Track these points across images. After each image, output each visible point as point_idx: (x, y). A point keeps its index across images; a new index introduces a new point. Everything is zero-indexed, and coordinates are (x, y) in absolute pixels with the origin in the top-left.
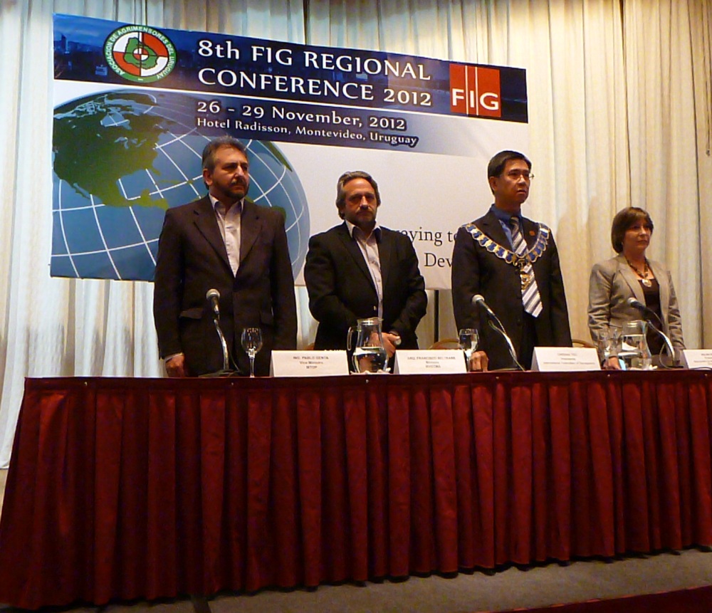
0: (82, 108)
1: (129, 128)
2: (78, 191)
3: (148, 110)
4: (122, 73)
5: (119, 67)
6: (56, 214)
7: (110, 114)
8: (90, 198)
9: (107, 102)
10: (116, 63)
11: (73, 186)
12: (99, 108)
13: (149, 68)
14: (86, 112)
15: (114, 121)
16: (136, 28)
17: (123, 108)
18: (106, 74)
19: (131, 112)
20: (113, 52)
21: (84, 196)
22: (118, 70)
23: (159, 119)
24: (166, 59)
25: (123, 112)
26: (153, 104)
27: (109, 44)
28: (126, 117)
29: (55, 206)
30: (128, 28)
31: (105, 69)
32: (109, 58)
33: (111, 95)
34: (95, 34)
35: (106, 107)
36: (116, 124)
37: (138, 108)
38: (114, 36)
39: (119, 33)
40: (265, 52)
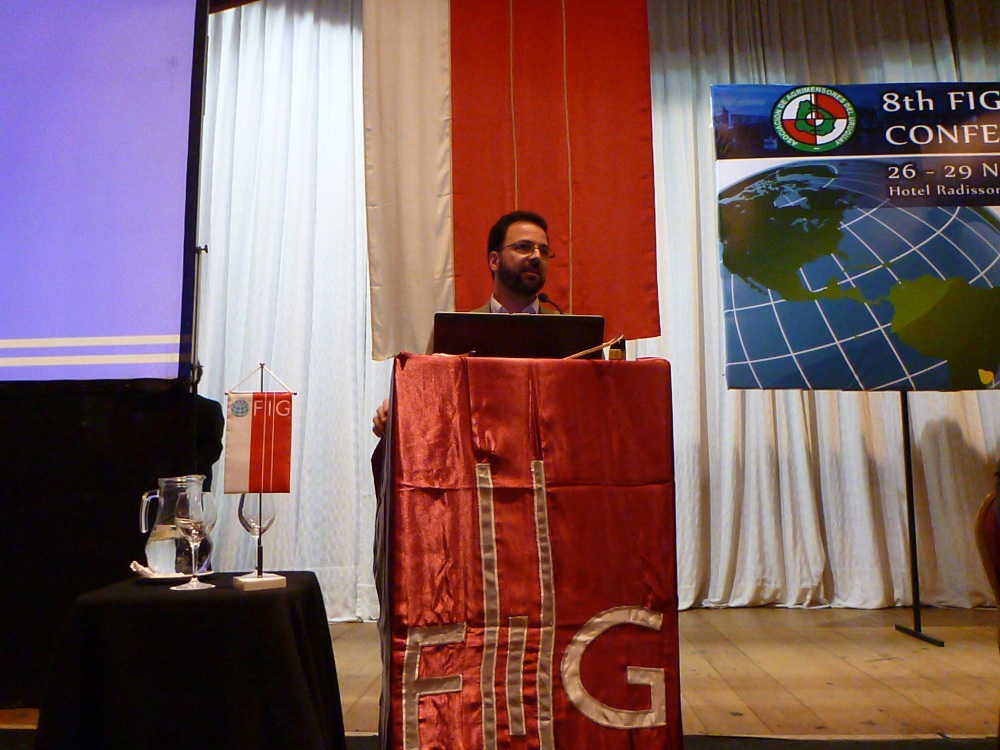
0: (751, 189)
1: (808, 207)
2: (753, 286)
3: (829, 183)
4: (794, 143)
5: (791, 137)
6: (729, 315)
7: (784, 193)
8: (767, 294)
9: (780, 179)
10: (787, 133)
11: (747, 282)
12: (770, 188)
13: (826, 133)
14: (756, 193)
15: (790, 200)
16: (807, 90)
17: (799, 184)
18: (775, 146)
19: (807, 188)
20: (782, 120)
21: (760, 291)
22: (789, 141)
23: (842, 193)
24: (845, 121)
25: (800, 189)
26: (834, 175)
27: (778, 112)
28: (802, 194)
29: (728, 305)
30: (798, 91)
31: (775, 141)
32: (779, 128)
33: (784, 170)
34: (761, 102)
35: (779, 184)
36: (792, 204)
37: (816, 183)
38: (783, 102)
39: (789, 97)
40: (966, 98)
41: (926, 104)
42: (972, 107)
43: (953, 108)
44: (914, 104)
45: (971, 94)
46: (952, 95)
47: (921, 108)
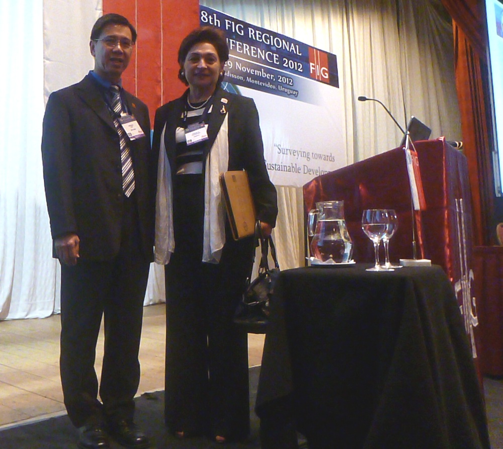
40: (231, 24)
41: (217, 22)
42: (234, 31)
43: (227, 28)
44: (213, 21)
45: (233, 23)
46: (227, 21)
47: (215, 24)
